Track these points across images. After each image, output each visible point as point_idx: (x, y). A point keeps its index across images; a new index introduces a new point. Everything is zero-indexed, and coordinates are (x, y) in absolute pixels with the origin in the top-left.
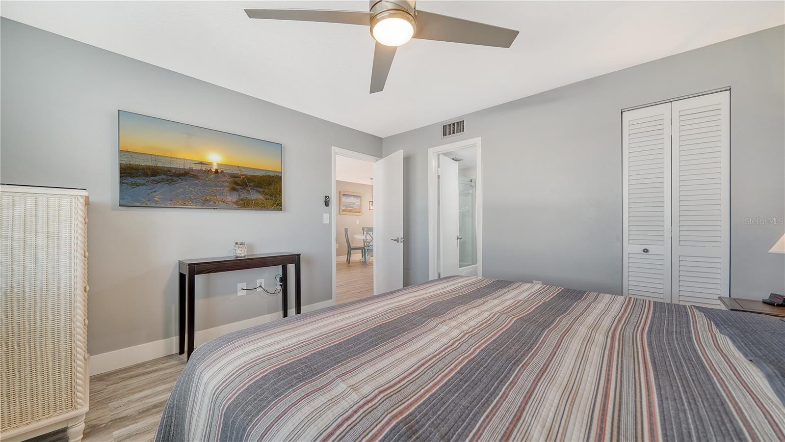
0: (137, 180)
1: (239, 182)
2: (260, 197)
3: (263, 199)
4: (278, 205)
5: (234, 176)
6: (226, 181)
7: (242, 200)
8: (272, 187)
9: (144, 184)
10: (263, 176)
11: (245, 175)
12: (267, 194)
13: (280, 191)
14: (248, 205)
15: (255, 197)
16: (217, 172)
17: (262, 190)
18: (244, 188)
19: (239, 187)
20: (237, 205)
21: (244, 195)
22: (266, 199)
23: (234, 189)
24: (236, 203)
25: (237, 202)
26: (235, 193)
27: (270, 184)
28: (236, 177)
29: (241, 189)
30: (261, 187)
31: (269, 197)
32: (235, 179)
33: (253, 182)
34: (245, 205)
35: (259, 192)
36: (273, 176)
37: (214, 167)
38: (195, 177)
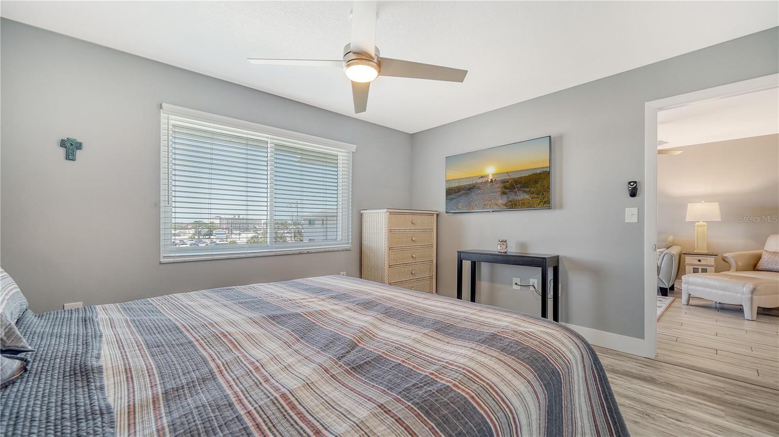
0: (452, 196)
1: (508, 186)
2: (527, 196)
3: (530, 198)
4: (545, 203)
5: (504, 182)
6: (498, 187)
7: (510, 201)
8: (538, 185)
9: (455, 198)
10: (530, 175)
11: (513, 179)
12: (533, 193)
13: (548, 188)
14: (515, 205)
15: (522, 197)
16: (492, 181)
17: (528, 190)
18: (512, 191)
19: (508, 190)
20: (506, 206)
21: (512, 197)
22: (533, 198)
23: (504, 193)
24: (506, 205)
25: (506, 203)
26: (505, 196)
27: (536, 182)
28: (505, 182)
29: (510, 192)
30: (527, 187)
31: (536, 196)
32: (504, 184)
33: (520, 183)
34: (513, 206)
35: (526, 192)
36: (540, 173)
37: (490, 177)
38: (479, 188)
